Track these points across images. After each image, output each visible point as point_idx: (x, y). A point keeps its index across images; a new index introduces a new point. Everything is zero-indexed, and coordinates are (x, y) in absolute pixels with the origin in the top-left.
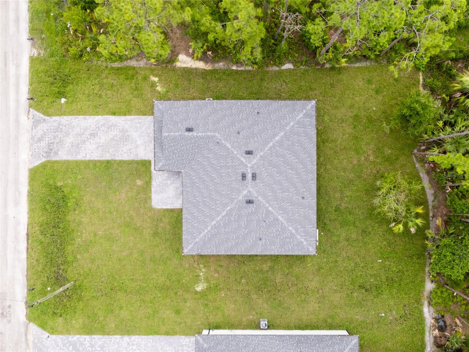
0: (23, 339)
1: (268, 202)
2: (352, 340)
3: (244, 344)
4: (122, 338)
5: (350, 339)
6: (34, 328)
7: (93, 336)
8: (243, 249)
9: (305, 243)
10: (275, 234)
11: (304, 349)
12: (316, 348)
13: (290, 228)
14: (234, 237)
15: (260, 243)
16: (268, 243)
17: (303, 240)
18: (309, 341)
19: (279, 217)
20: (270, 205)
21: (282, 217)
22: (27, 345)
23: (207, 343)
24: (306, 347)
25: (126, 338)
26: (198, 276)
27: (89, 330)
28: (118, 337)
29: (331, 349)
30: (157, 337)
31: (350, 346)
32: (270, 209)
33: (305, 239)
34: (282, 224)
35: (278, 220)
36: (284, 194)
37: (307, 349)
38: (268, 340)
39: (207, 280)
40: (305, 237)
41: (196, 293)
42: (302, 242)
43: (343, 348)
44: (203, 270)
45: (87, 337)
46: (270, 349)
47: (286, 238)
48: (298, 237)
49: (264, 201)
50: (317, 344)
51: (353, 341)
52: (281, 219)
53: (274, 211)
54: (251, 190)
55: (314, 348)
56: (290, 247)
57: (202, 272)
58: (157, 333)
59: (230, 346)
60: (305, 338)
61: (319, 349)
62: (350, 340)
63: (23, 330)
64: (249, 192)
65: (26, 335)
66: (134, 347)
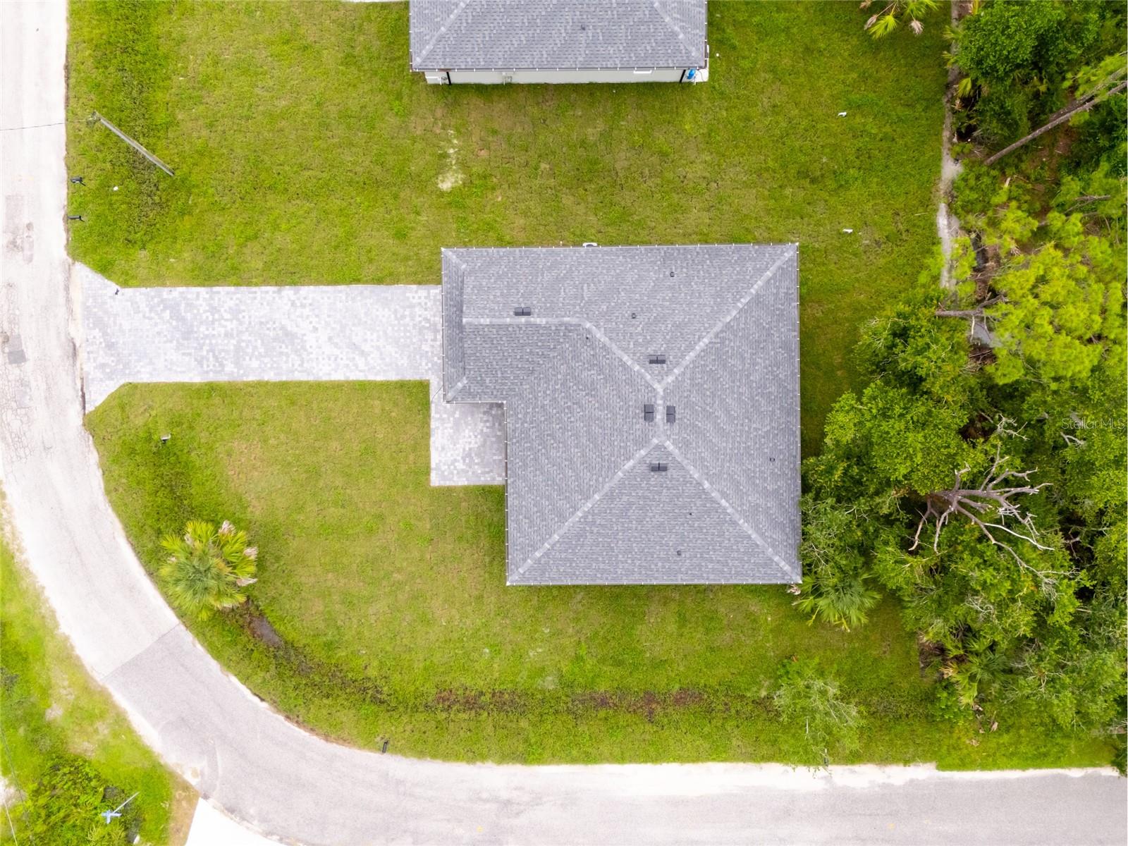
0: (61, 299)
2: (783, 252)
4: (279, 292)
6: (83, 272)
8: (545, 56)
9: (681, 36)
11: (679, 270)
12: (705, 267)
14: (525, 21)
15: (582, 37)
16: (601, 38)
17: (676, 28)
18: (689, 256)
22: (71, 311)
23: (467, 262)
24: (682, 267)
25: (288, 291)
26: (445, 156)
27: (205, 276)
28: (271, 289)
29: (738, 269)
30: (359, 287)
31: (778, 263)
33: (682, 28)
37: (685, 270)
39: (464, 165)
40: (682, 24)
42: (674, 34)
43: (763, 267)
44: (455, 141)
47: (641, 22)
48: (667, 20)
50: (708, 261)
51: (786, 254)
55: (700, 267)
56: (648, 48)
57: (453, 148)
58: (357, 281)
59: (518, 267)
60: (681, 251)
62: (779, 252)
63: (60, 277)
65: (67, 288)
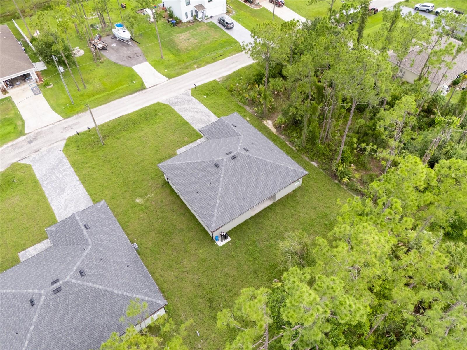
0: (53, 142)
1: (225, 175)
6: (64, 143)
7: (72, 168)
8: (183, 190)
9: (215, 218)
10: (207, 196)
11: (131, 268)
12: (138, 275)
13: (218, 201)
14: (188, 178)
15: (195, 194)
16: (198, 199)
18: (140, 269)
19: (220, 188)
20: (223, 177)
21: (221, 190)
22: (50, 145)
24: (134, 268)
25: (79, 182)
26: (146, 195)
27: (74, 165)
28: (78, 178)
30: (89, 197)
32: (221, 179)
33: (217, 217)
34: (217, 194)
35: (218, 189)
39: (146, 201)
40: (219, 216)
41: (134, 201)
42: (213, 216)
43: (149, 295)
44: (153, 195)
45: (70, 165)
47: (210, 205)
48: (216, 210)
49: (223, 172)
51: (160, 301)
52: (220, 190)
53: (221, 182)
54: (225, 160)
56: (205, 213)
57: (151, 195)
58: (90, 195)
62: (159, 298)
63: (59, 139)
64: (223, 160)
65: (57, 142)
66: (74, 190)
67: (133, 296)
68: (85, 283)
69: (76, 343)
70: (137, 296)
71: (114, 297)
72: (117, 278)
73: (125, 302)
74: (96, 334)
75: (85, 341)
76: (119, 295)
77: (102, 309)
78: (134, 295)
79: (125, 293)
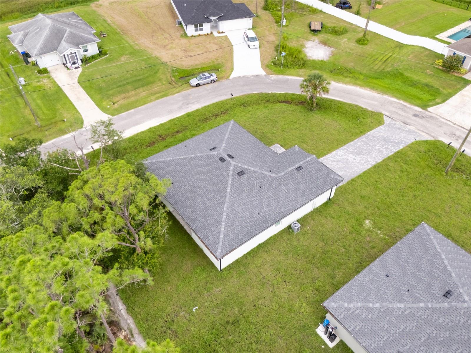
0: (425, 131)
1: (433, 309)
2: (222, 251)
3: (306, 193)
5: (224, 252)
6: (429, 138)
7: (393, 153)
8: (387, 259)
9: (346, 305)
10: (383, 289)
11: (258, 218)
12: (249, 225)
13: (378, 305)
14: (410, 261)
15: (384, 274)
16: (376, 279)
17: (351, 305)
18: (258, 227)
19: (402, 306)
20: (427, 308)
21: (400, 308)
23: (333, 178)
24: (258, 220)
25: (374, 163)
26: (379, 229)
28: (379, 161)
29: (235, 231)
31: (221, 244)
32: (422, 305)
33: (350, 309)
34: (391, 302)
35: (400, 302)
36: (427, 336)
37: (256, 219)
38: (291, 208)
40: (352, 311)
41: (366, 218)
42: (350, 302)
43: (226, 239)
44: (382, 236)
46: (284, 201)
48: (360, 305)
49: (438, 305)
50: (249, 228)
51: (220, 251)
52: (398, 305)
53: (415, 305)
54: (466, 305)
55: (251, 224)
56: (354, 291)
58: (359, 176)
59: (315, 186)
60: (263, 227)
61: (246, 225)
62: (224, 250)
64: (464, 301)
66: (363, 162)
67: (223, 222)
68: (230, 177)
69: (181, 190)
70: (223, 226)
71: (220, 205)
72: (241, 204)
73: (217, 217)
74: (188, 203)
75: (183, 196)
76: (222, 210)
77: (209, 199)
78: (223, 224)
79: (225, 214)
